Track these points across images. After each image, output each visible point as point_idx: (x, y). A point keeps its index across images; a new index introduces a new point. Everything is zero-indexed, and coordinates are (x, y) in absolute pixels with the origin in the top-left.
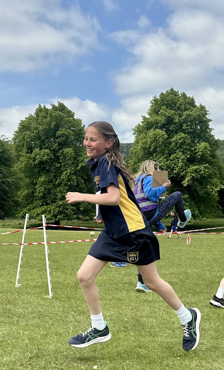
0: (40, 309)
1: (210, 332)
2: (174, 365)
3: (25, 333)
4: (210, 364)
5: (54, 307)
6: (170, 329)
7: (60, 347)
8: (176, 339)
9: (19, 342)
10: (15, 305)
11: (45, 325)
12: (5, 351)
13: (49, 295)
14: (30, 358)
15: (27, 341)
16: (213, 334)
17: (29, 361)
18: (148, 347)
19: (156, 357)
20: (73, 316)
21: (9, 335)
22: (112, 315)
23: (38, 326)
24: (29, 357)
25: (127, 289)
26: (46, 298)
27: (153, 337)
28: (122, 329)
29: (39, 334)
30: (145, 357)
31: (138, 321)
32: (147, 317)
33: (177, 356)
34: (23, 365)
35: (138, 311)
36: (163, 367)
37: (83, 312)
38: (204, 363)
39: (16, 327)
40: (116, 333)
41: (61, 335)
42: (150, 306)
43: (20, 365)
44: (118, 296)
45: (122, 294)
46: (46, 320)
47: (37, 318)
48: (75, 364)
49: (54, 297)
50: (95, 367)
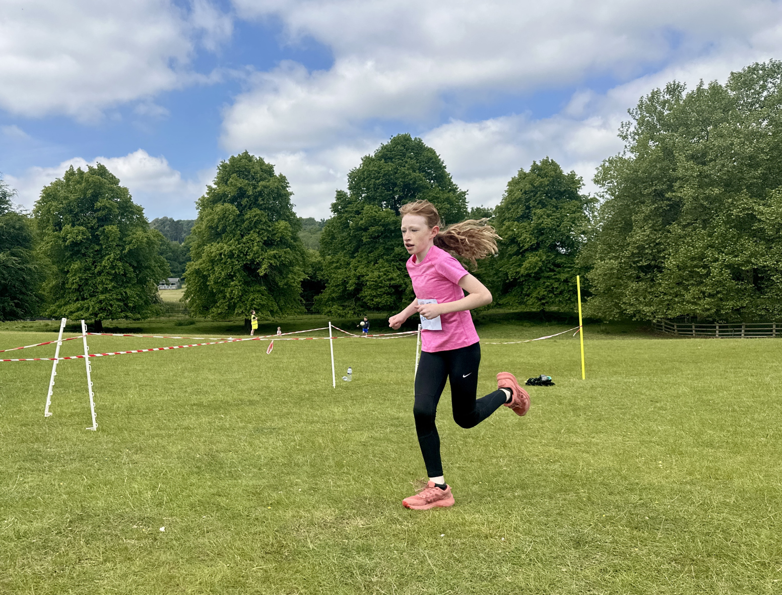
0: (80, 447)
1: (305, 468)
2: (265, 517)
3: (61, 484)
4: (309, 513)
5: (100, 443)
7: (111, 502)
8: (264, 480)
9: (54, 498)
10: (45, 443)
11: (89, 470)
12: (34, 513)
13: (91, 424)
14: (71, 522)
15: (65, 497)
16: (309, 470)
17: (70, 526)
18: (229, 494)
19: (241, 508)
20: (128, 455)
21: (39, 488)
22: (180, 451)
23: (80, 473)
24: (68, 520)
25: (196, 413)
26: (88, 431)
27: (236, 479)
28: (195, 470)
29: (81, 485)
30: (227, 509)
31: (213, 457)
32: (224, 452)
33: (268, 505)
34: (60, 533)
35: (212, 443)
37: (141, 449)
39: (48, 476)
40: (186, 477)
41: (112, 483)
42: (228, 436)
43: (57, 534)
44: (185, 424)
45: (190, 421)
46: (90, 464)
47: (77, 460)
48: (135, 526)
49: (99, 429)
50: (162, 529)
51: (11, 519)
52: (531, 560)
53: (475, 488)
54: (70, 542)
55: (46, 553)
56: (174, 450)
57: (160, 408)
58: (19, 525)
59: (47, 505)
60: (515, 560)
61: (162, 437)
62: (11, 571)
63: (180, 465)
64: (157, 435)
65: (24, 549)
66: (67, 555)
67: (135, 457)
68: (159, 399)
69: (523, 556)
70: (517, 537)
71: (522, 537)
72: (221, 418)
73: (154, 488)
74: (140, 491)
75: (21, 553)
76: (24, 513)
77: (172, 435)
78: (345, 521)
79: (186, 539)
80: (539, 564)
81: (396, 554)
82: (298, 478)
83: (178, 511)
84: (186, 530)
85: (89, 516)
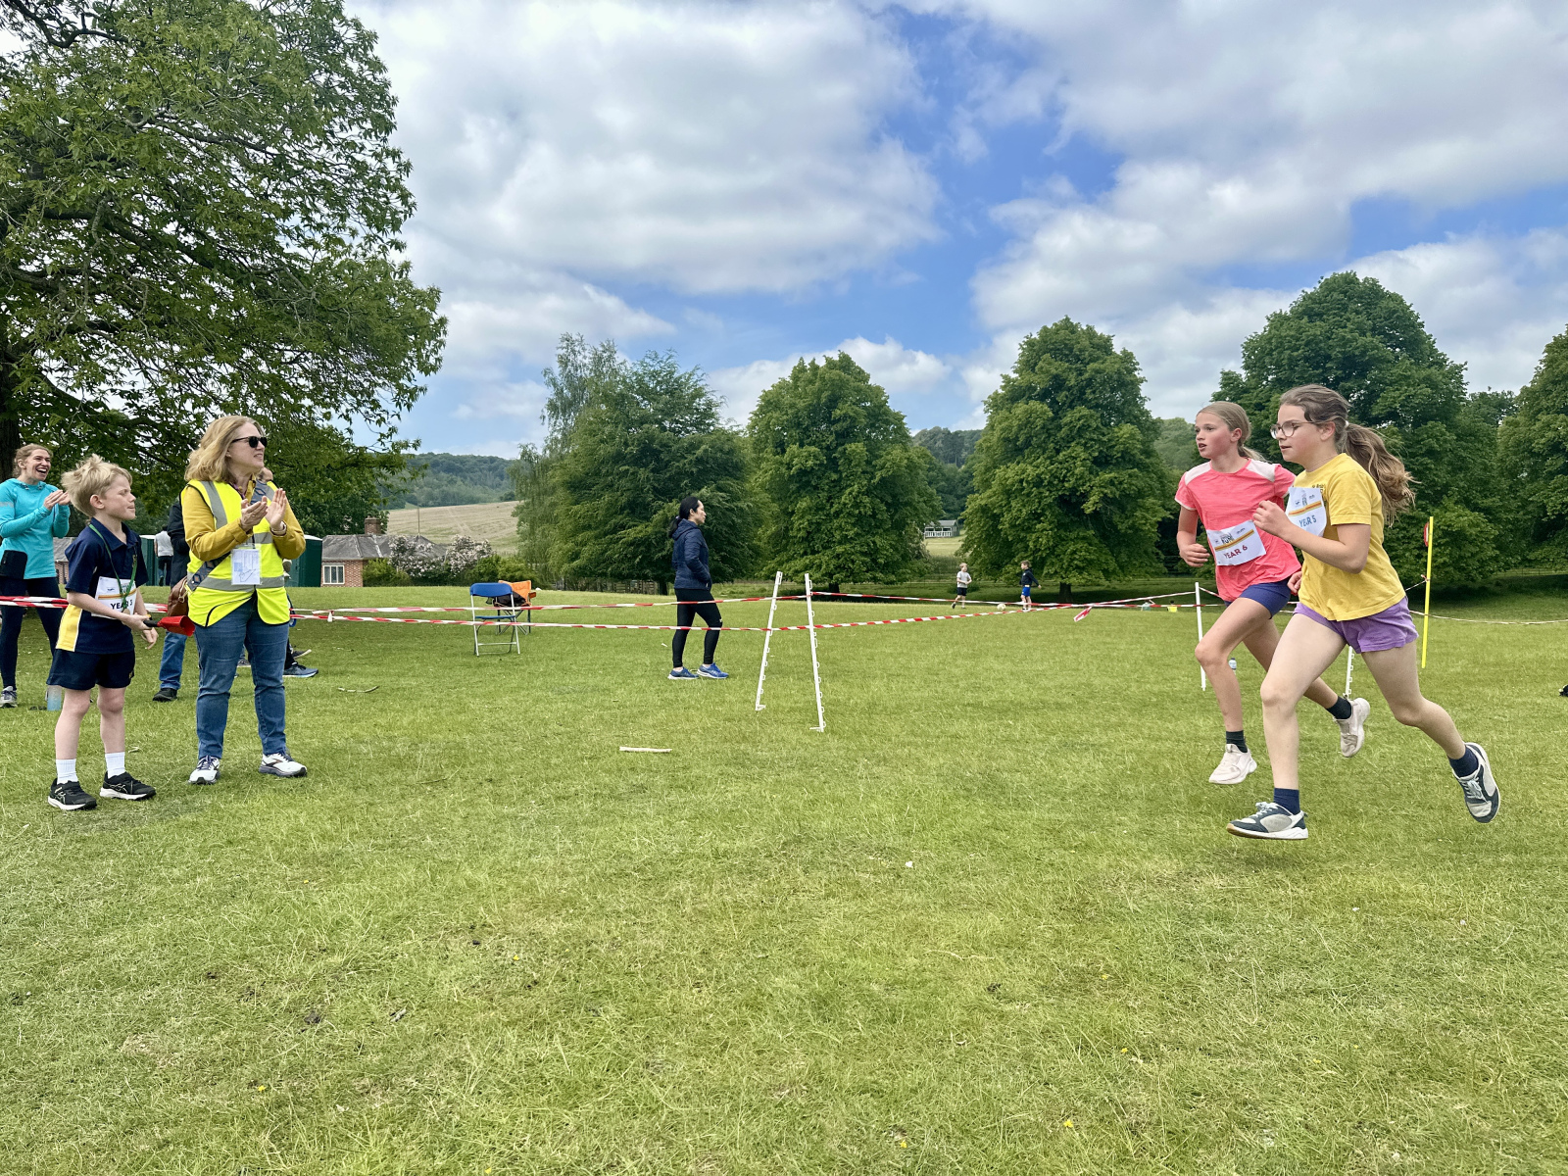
0: (802, 752)
1: (1136, 802)
2: (1064, 863)
3: (775, 796)
5: (829, 749)
6: (1056, 795)
7: (840, 824)
9: (763, 813)
10: (755, 744)
11: (812, 781)
12: (737, 830)
13: (818, 724)
14: (785, 843)
15: (778, 812)
17: (783, 849)
18: (1011, 828)
19: (1028, 848)
20: (866, 767)
21: (745, 800)
22: (941, 766)
23: (800, 786)
24: (782, 841)
25: (971, 716)
26: (814, 733)
27: (1023, 810)
28: (962, 792)
29: (800, 799)
30: (1007, 848)
31: (991, 778)
32: (1009, 771)
33: (1071, 848)
34: (771, 856)
35: (989, 758)
36: (1042, 866)
37: (885, 759)
38: (1124, 861)
39: (757, 785)
40: (948, 800)
41: (842, 801)
42: (1018, 750)
43: (766, 856)
44: (953, 730)
45: (961, 726)
46: (814, 774)
47: (796, 768)
48: (871, 858)
49: (829, 730)
50: (909, 864)
51: (708, 834)
52: (1507, 955)
54: (783, 868)
55: (751, 879)
56: (934, 764)
57: (916, 707)
58: (718, 842)
59: (754, 821)
60: (1481, 956)
61: (917, 746)
62: (706, 896)
63: (941, 785)
64: (910, 743)
65: (723, 871)
66: (779, 883)
67: (876, 770)
68: (917, 694)
69: (1495, 949)
70: (1488, 921)
71: (1499, 922)
72: (1009, 726)
73: (900, 811)
74: (880, 815)
75: (720, 876)
76: (725, 829)
77: (932, 745)
78: (1193, 879)
79: (942, 880)
80: (1523, 964)
81: (1271, 929)
82: (1125, 815)
83: (932, 843)
84: (944, 869)
85: (809, 838)
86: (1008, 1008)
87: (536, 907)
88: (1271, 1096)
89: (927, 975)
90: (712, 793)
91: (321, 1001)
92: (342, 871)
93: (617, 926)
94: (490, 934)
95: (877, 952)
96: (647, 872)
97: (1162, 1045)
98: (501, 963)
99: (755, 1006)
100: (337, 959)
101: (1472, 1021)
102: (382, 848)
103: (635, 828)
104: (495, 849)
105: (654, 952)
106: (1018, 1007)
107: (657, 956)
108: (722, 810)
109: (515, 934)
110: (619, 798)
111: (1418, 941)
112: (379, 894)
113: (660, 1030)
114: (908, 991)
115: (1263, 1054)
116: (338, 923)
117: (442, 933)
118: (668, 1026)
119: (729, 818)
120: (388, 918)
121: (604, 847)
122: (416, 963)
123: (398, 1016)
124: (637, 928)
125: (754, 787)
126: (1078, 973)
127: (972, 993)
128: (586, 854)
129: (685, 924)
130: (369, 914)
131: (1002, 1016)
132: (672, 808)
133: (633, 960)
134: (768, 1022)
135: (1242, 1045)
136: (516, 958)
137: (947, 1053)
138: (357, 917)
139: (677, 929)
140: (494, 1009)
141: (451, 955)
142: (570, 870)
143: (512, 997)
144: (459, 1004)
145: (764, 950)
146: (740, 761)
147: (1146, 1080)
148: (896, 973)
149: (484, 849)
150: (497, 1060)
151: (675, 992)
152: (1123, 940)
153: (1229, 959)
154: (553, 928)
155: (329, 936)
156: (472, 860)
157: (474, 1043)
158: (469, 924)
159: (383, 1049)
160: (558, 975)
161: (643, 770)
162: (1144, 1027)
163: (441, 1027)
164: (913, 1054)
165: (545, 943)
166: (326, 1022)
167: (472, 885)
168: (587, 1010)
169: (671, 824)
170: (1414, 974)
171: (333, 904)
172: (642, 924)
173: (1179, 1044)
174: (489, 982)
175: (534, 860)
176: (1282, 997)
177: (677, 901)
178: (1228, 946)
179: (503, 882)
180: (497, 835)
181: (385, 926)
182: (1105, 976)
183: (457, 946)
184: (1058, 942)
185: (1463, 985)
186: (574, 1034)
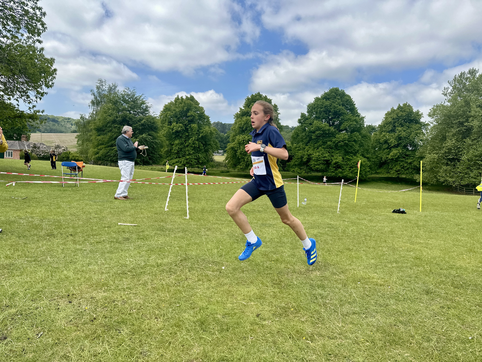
0: (182, 226)
1: (288, 244)
5: (191, 225)
7: (198, 253)
8: (269, 249)
9: (172, 249)
10: (166, 223)
11: (187, 237)
12: (164, 255)
13: (187, 216)
14: (181, 260)
15: (177, 248)
16: (290, 246)
17: (181, 262)
19: (259, 261)
22: (228, 231)
23: (183, 238)
26: (185, 219)
28: (236, 241)
29: (184, 243)
33: (272, 261)
34: (177, 265)
37: (210, 229)
38: (289, 266)
39: (168, 238)
40: (232, 244)
41: (198, 244)
46: (187, 234)
47: (181, 232)
48: (210, 265)
49: (191, 218)
50: (223, 268)
51: (153, 257)
52: (404, 299)
53: (372, 261)
54: (181, 270)
55: (171, 274)
56: (225, 230)
57: (216, 211)
58: (157, 260)
59: (169, 252)
60: (396, 297)
61: (219, 225)
62: (155, 281)
64: (217, 223)
65: (161, 271)
66: (181, 276)
67: (207, 233)
68: (216, 206)
69: (400, 296)
70: (396, 286)
71: (399, 287)
73: (217, 248)
74: (211, 249)
75: (159, 273)
76: (159, 255)
77: (224, 224)
78: (310, 272)
79: (234, 273)
80: (409, 301)
81: (337, 290)
82: (285, 249)
83: (229, 260)
84: (235, 269)
85: (188, 258)
86: (264, 323)
87: (92, 287)
88: (352, 354)
89: (236, 311)
90: (153, 241)
91: (6, 329)
92: (14, 271)
93: (124, 294)
94: (76, 298)
95: (218, 302)
96: (133, 272)
97: (315, 336)
98: (81, 310)
99: (179, 326)
100: (13, 310)
101: (401, 322)
102: (31, 262)
103: (127, 255)
104: (75, 263)
105: (140, 305)
106: (267, 322)
107: (141, 307)
108: (157, 248)
109: (85, 298)
110: (120, 243)
111: (379, 294)
112: (30, 282)
113: (145, 338)
114: (230, 317)
115: (346, 337)
116: (13, 294)
117: (56, 298)
118: (147, 336)
119: (161, 251)
120: (34, 292)
121: (116, 262)
122: (46, 311)
123: (40, 335)
124: (131, 295)
125: (167, 239)
126: (283, 308)
127: (252, 317)
128: (110, 265)
129: (149, 293)
130: (26, 290)
131: (263, 326)
132: (139, 247)
133: (131, 309)
134: (184, 332)
135: (339, 334)
136: (86, 308)
137: (248, 342)
138: (21, 291)
139: (146, 295)
140: (79, 330)
141: (60, 307)
142: (104, 271)
143: (86, 325)
144: (65, 329)
145: (179, 303)
146: (162, 229)
147: (314, 350)
148: (225, 310)
149: (71, 263)
150: (82, 354)
151: (149, 321)
152: (295, 295)
153: (327, 301)
154: (100, 295)
155: (10, 300)
156: (66, 267)
157: (72, 346)
158: (67, 294)
159: (34, 351)
160: (104, 316)
161: (128, 232)
162: (309, 329)
163: (58, 339)
164: (237, 344)
165: (97, 302)
166: (9, 339)
167: (67, 278)
168: (116, 330)
169: (140, 253)
170: (381, 306)
171: (11, 286)
172: (133, 293)
173: (321, 335)
174: (76, 319)
175: (90, 267)
176: (346, 315)
177: (145, 284)
178: (326, 297)
179: (79, 276)
180: (75, 257)
181: (33, 295)
182: (292, 310)
183: (63, 303)
184: (275, 296)
185: (395, 309)
186: (112, 341)
